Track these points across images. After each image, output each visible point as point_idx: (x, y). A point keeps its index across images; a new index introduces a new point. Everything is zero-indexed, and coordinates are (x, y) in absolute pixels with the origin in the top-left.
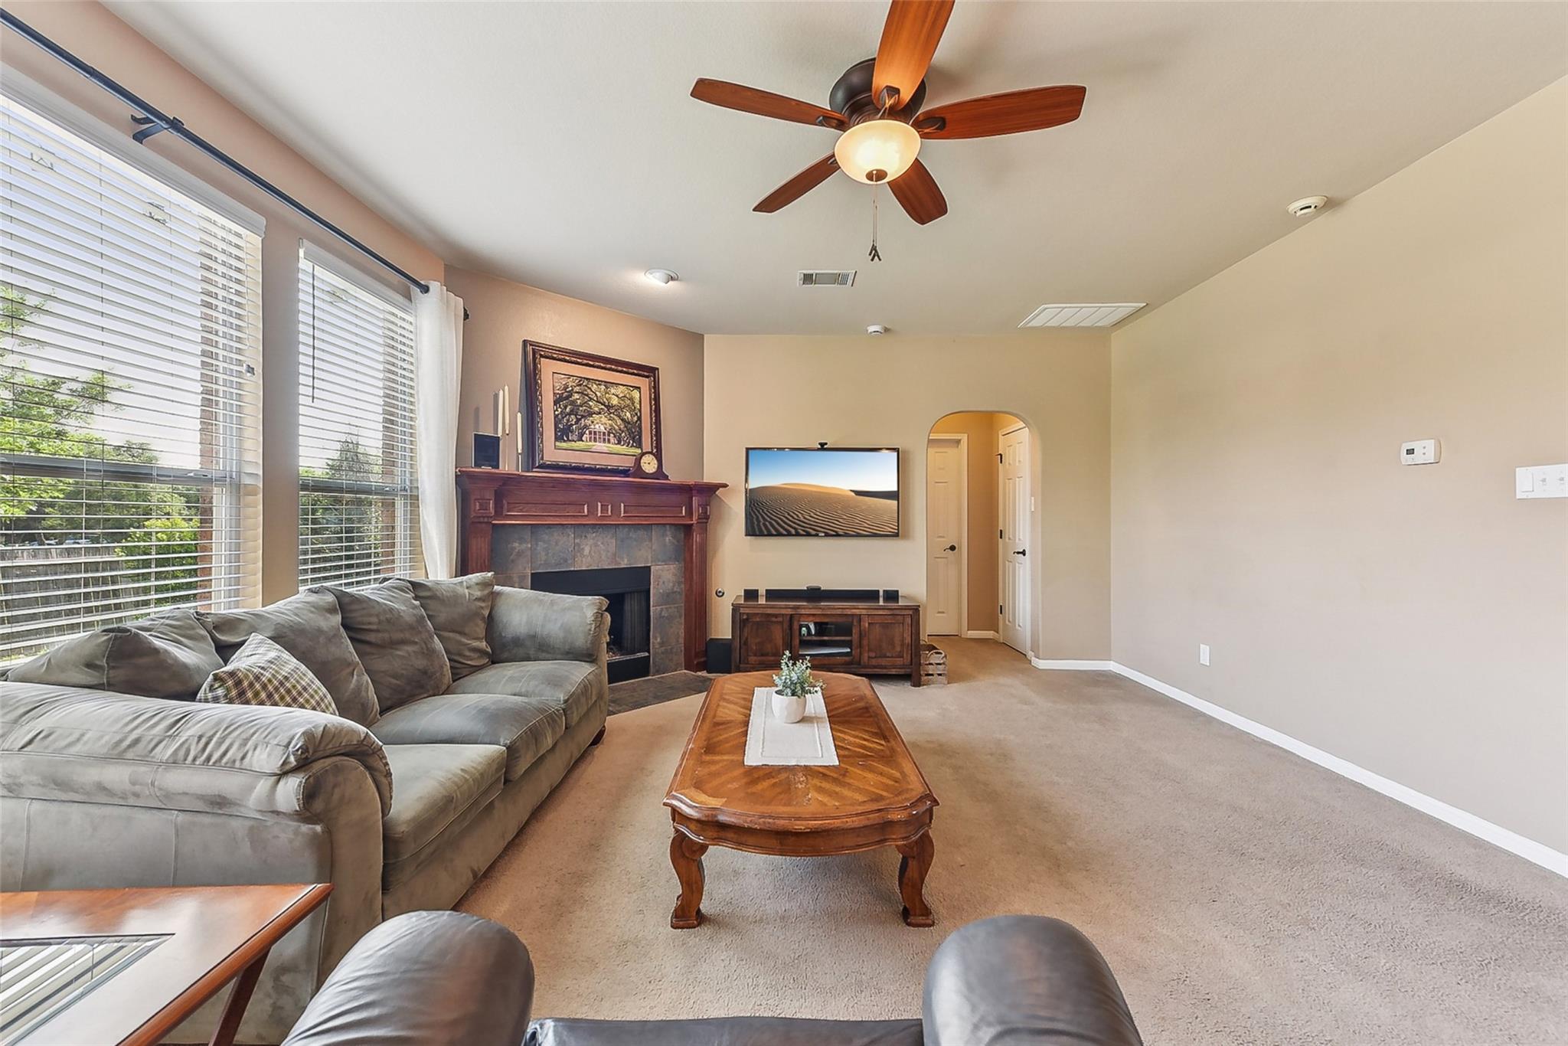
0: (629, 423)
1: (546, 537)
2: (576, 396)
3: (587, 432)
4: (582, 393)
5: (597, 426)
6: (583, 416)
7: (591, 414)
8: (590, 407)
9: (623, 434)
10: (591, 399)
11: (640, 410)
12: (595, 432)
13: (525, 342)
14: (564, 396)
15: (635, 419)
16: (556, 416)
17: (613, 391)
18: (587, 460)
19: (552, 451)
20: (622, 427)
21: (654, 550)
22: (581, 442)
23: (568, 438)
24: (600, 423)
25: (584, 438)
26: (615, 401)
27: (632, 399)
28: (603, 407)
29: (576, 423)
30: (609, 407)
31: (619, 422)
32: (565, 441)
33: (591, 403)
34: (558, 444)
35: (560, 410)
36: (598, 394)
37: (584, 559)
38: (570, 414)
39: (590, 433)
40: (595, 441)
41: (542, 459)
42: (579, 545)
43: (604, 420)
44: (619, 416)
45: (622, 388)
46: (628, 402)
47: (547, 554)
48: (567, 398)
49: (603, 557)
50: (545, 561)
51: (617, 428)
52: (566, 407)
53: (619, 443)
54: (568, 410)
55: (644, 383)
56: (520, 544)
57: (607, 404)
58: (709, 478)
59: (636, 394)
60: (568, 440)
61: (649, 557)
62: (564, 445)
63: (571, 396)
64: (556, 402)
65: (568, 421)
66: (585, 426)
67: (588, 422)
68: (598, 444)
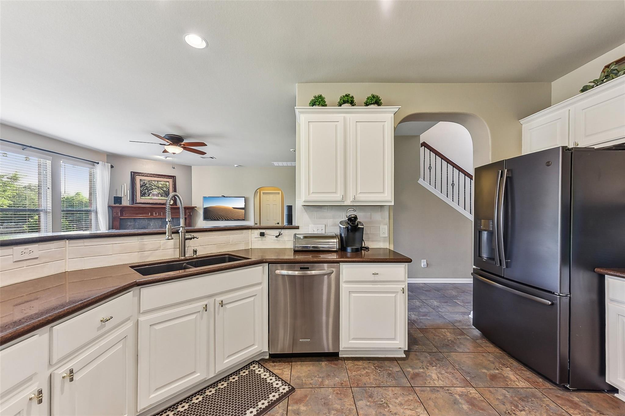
0: (165, 191)
1: (138, 221)
2: (148, 185)
4: (150, 184)
5: (154, 192)
6: (150, 190)
7: (152, 189)
8: (152, 187)
9: (163, 194)
10: (152, 185)
11: (169, 188)
12: (154, 194)
13: (131, 172)
14: (144, 185)
15: (168, 190)
16: (141, 190)
17: (160, 183)
18: (151, 201)
19: (139, 199)
20: (163, 192)
24: (155, 192)
25: (150, 196)
26: (160, 186)
27: (166, 185)
28: (156, 187)
29: (148, 192)
30: (158, 187)
31: (162, 191)
32: (144, 197)
33: (152, 186)
34: (141, 197)
35: (142, 189)
36: (155, 184)
38: (145, 190)
39: (152, 194)
40: (154, 196)
41: (136, 201)
42: (149, 223)
43: (157, 191)
44: (162, 189)
45: (162, 182)
46: (165, 186)
47: (139, 225)
48: (144, 186)
49: (157, 226)
50: (138, 227)
51: (161, 193)
52: (144, 188)
53: (162, 196)
54: (145, 189)
55: (171, 181)
56: (130, 223)
57: (158, 186)
58: (193, 206)
59: (168, 183)
60: (145, 196)
62: (143, 197)
63: (146, 185)
64: (141, 187)
65: (145, 191)
66: (151, 192)
67: (151, 191)
68: (154, 197)
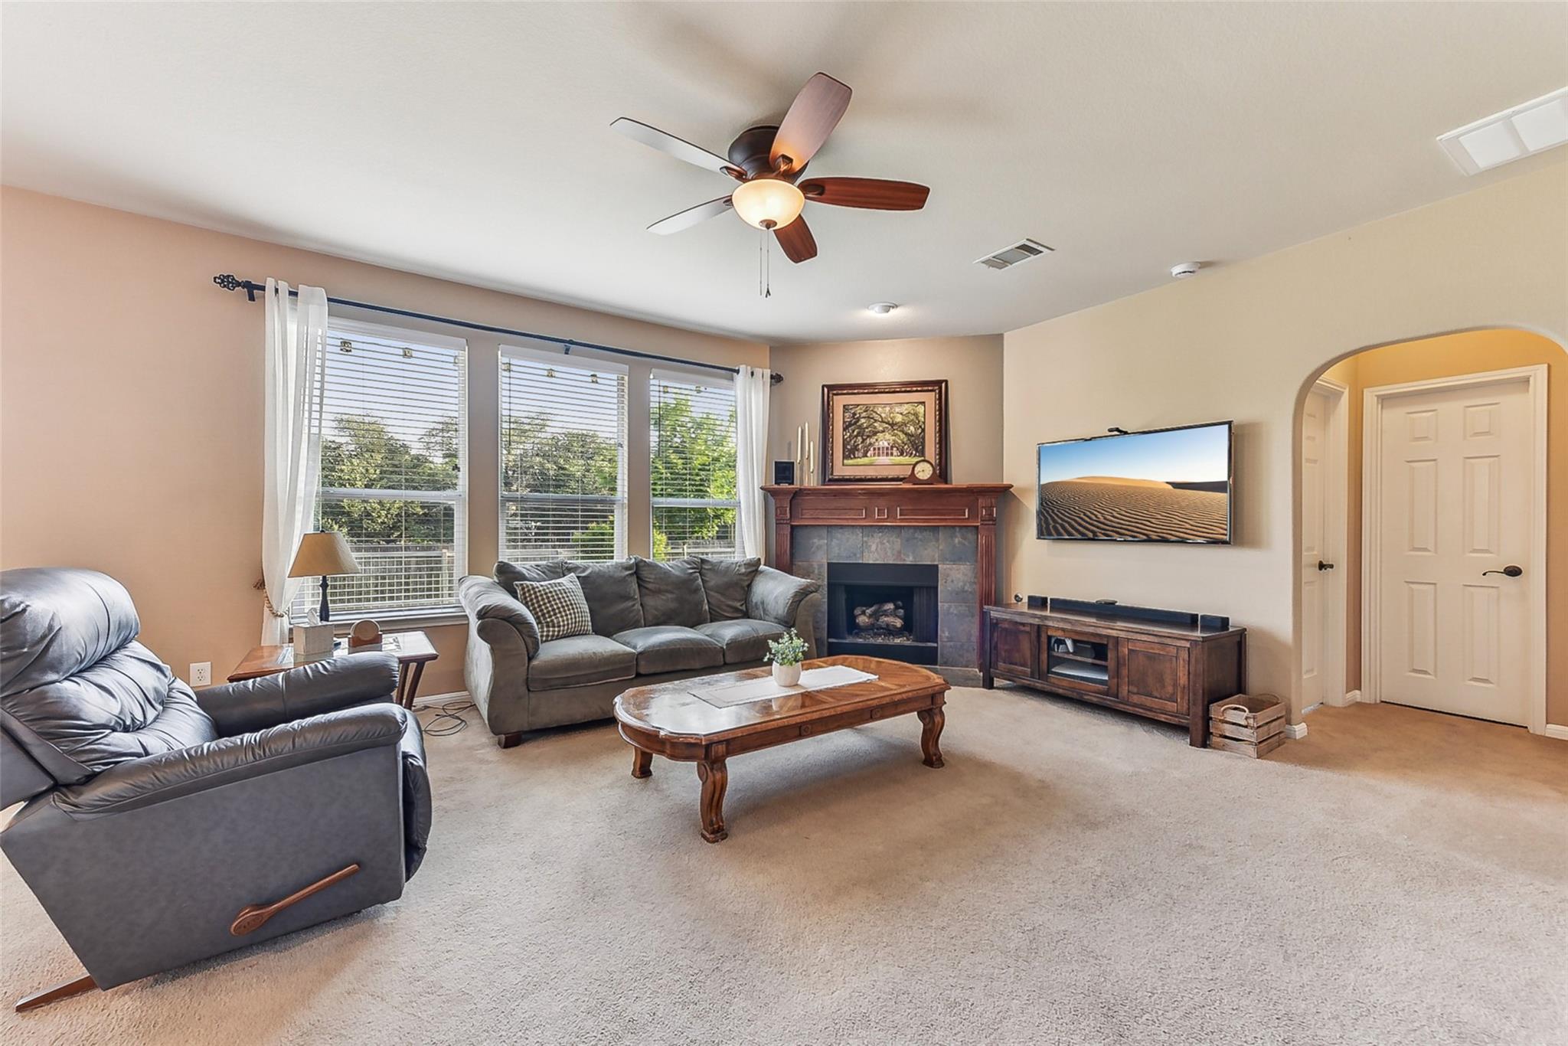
0: (913, 436)
1: (839, 536)
2: (863, 420)
3: (872, 449)
4: (869, 417)
5: (881, 443)
6: (868, 436)
7: (875, 433)
8: (875, 427)
9: (906, 447)
10: (876, 421)
11: (924, 423)
12: (879, 449)
13: (823, 386)
14: (853, 422)
15: (920, 431)
16: (844, 440)
17: (897, 410)
18: (870, 472)
19: (842, 468)
20: (905, 440)
21: (941, 550)
22: (866, 458)
23: (854, 456)
24: (884, 440)
25: (869, 455)
26: (899, 419)
27: (916, 415)
28: (887, 426)
29: (862, 443)
30: (892, 425)
31: (902, 436)
32: (852, 459)
33: (875, 424)
34: (845, 461)
35: (848, 434)
36: (883, 415)
37: (871, 555)
38: (856, 436)
39: (874, 449)
40: (879, 455)
41: (832, 474)
42: (866, 542)
43: (888, 436)
44: (903, 431)
45: (897, 407)
46: (912, 417)
47: (840, 549)
48: (855, 423)
49: (889, 554)
50: (838, 554)
51: (900, 442)
52: (853, 431)
53: (902, 454)
54: (855, 433)
55: (930, 398)
56: (818, 540)
57: (891, 422)
58: (1006, 482)
59: (921, 409)
60: (855, 457)
61: (936, 556)
62: (850, 462)
63: (858, 422)
64: (844, 430)
65: (855, 442)
66: (870, 444)
67: (873, 440)
68: (881, 458)
